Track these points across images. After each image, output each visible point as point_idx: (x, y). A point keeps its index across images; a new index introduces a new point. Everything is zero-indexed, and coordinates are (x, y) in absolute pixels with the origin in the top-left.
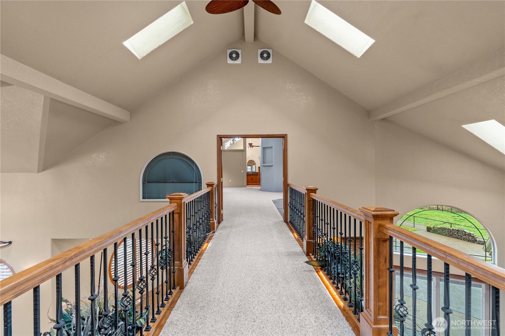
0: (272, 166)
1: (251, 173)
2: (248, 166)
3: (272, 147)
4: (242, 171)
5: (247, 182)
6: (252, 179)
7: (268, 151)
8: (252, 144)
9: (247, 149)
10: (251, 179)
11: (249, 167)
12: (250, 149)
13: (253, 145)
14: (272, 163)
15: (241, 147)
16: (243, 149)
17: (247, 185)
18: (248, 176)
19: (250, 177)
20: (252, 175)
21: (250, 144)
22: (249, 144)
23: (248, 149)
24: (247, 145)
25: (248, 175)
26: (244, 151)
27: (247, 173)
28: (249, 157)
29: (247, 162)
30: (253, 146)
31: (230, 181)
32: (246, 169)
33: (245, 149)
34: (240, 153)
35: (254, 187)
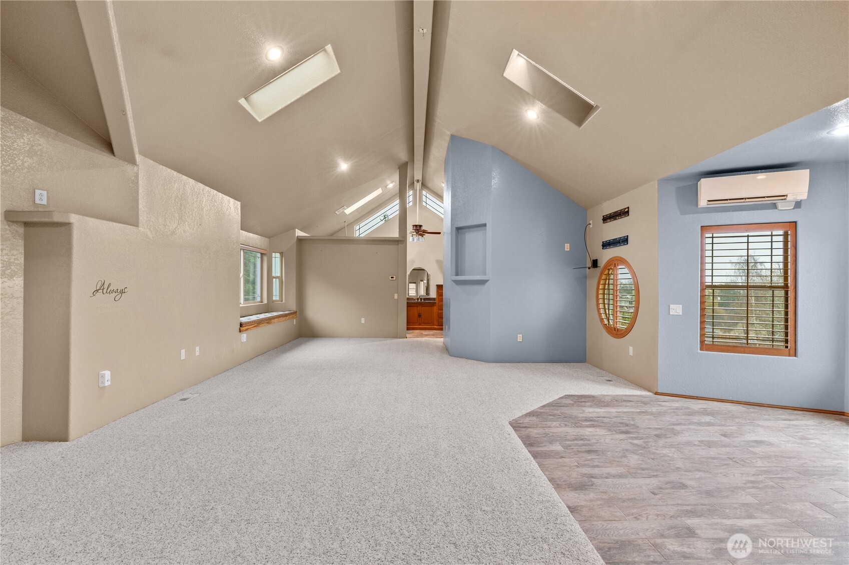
0: (483, 282)
1: (418, 299)
2: (410, 283)
3: (485, 225)
4: (396, 296)
5: (409, 322)
6: (420, 316)
7: (471, 238)
8: (421, 226)
9: (410, 239)
10: (416, 314)
11: (412, 286)
12: (416, 238)
13: (423, 228)
14: (484, 273)
15: (395, 234)
16: (398, 236)
17: (408, 329)
18: (411, 306)
19: (415, 311)
20: (420, 304)
21: (416, 226)
22: (413, 226)
23: (412, 240)
24: (410, 229)
25: (411, 304)
26: (400, 242)
27: (408, 299)
28: (413, 262)
29: (408, 273)
30: (425, 232)
31: (363, 321)
32: (405, 289)
33: (403, 237)
34: (391, 248)
35: (426, 335)
